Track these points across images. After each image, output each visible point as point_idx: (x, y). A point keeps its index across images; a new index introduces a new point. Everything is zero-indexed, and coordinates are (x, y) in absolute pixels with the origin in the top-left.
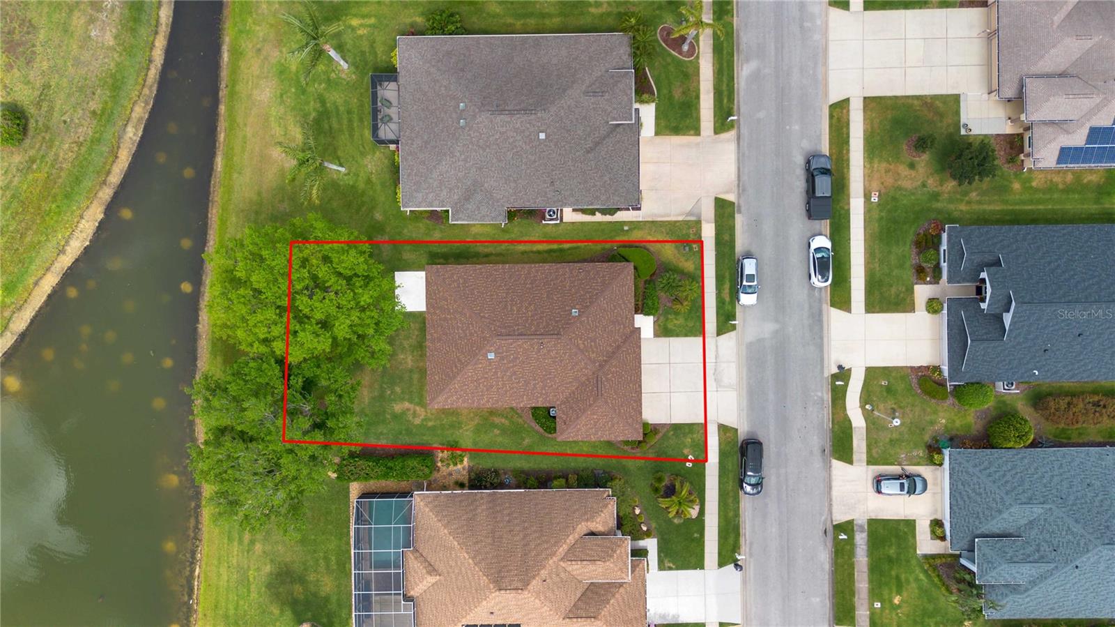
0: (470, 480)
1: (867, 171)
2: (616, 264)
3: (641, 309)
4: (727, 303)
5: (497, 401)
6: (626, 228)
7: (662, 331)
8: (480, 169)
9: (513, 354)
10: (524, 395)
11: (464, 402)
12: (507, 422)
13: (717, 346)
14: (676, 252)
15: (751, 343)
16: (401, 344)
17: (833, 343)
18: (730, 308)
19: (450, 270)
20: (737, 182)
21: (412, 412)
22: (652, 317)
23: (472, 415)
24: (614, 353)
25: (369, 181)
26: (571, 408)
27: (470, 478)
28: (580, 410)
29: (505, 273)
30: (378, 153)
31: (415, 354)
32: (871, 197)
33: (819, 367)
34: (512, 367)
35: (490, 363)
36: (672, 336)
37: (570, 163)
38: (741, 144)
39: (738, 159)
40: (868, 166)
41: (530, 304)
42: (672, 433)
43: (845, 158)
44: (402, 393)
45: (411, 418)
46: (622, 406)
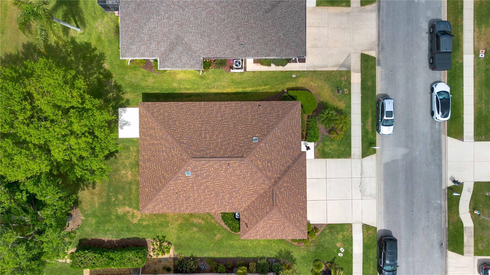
0: (175, 266)
1: (476, 34)
2: (287, 102)
3: (306, 137)
4: (370, 133)
5: (194, 208)
6: (294, 76)
7: (321, 154)
8: (181, 25)
9: (205, 173)
10: (215, 204)
11: (168, 208)
12: (203, 222)
13: (362, 165)
14: (332, 94)
15: (387, 163)
16: (123, 163)
17: (449, 164)
18: (372, 137)
19: (158, 106)
20: (377, 42)
21: (131, 213)
22: (313, 143)
23: (176, 217)
24: (286, 171)
25: (99, 39)
26: (252, 214)
27: (174, 264)
28: (259, 217)
29: (201, 108)
30: (106, 18)
31: (134, 170)
32: (479, 54)
33: (438, 181)
34: (206, 182)
35: (188, 179)
36: (328, 158)
37: (252, 21)
38: (381, 13)
39: (379, 25)
40: (477, 30)
41: (220, 133)
42: (328, 231)
43: (460, 24)
44: (124, 199)
45: (130, 219)
46: (292, 213)
